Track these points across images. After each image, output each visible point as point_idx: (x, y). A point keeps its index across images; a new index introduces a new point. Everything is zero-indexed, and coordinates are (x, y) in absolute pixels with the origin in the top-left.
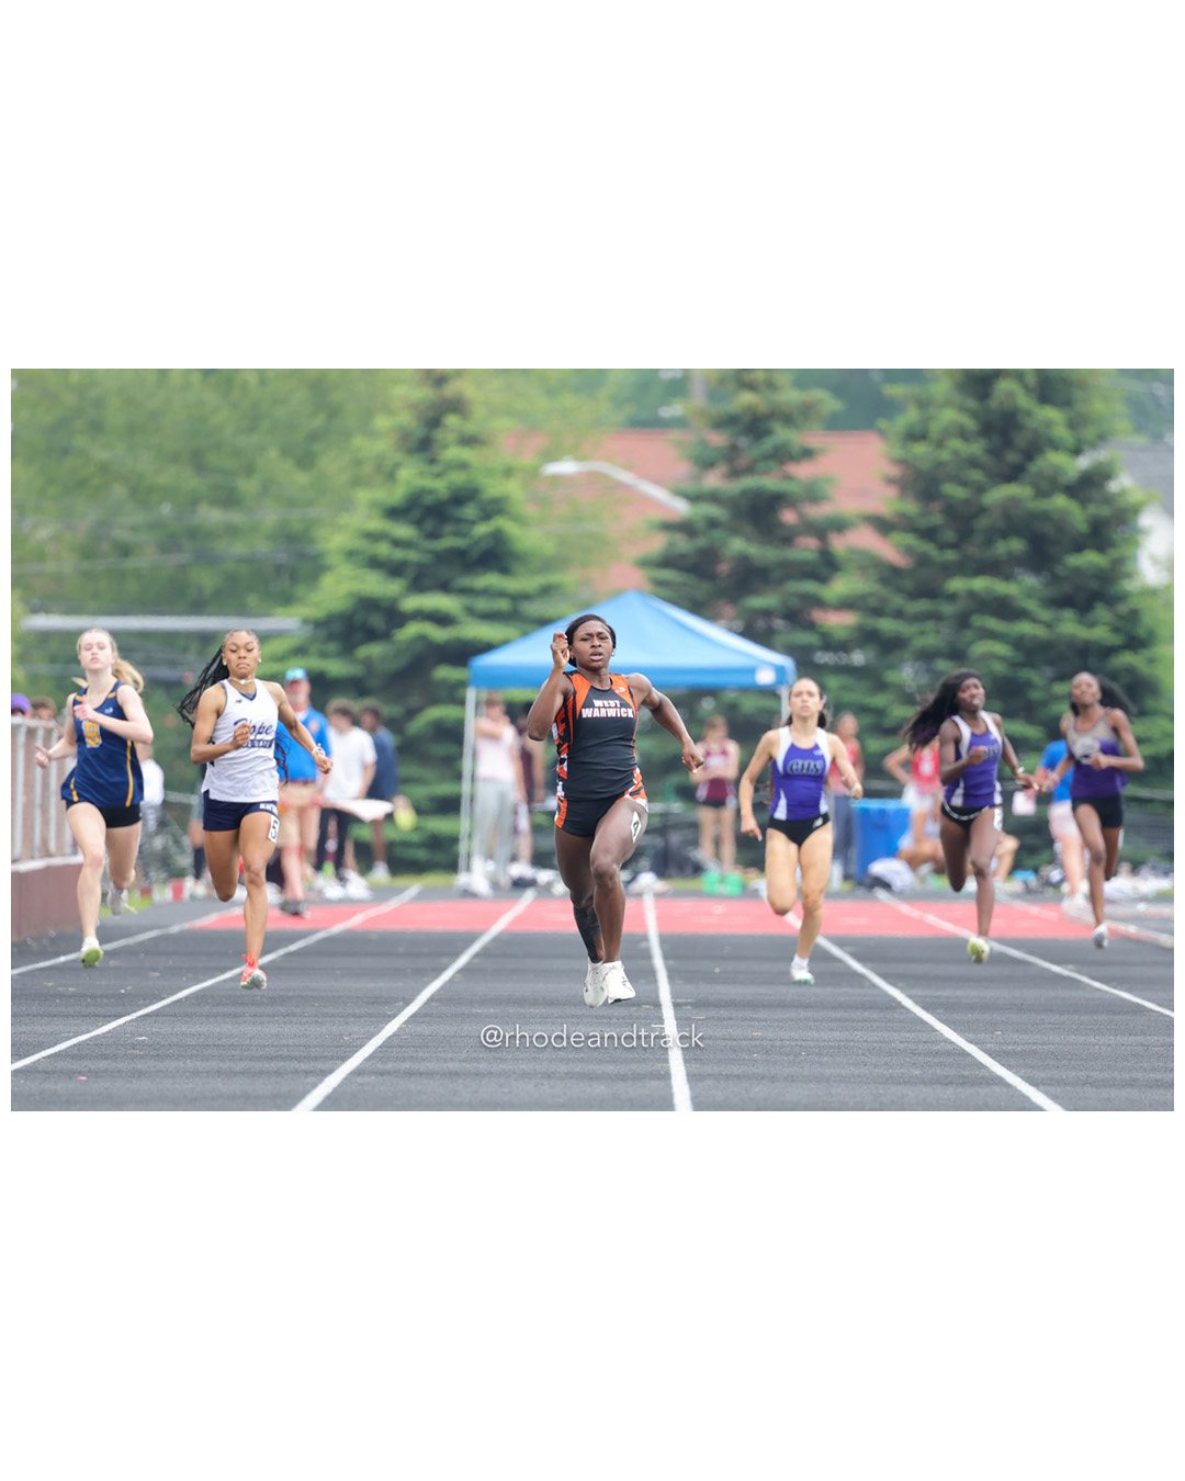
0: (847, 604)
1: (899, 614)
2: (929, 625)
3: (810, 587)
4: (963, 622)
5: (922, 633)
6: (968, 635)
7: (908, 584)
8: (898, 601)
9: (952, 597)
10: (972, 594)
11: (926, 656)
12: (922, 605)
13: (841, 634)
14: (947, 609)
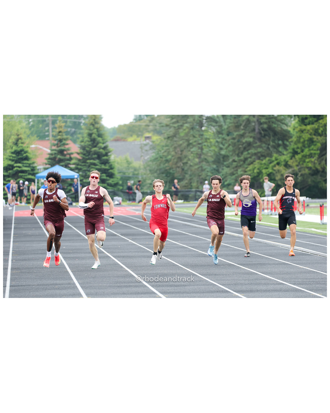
0: (74, 164)
1: (81, 165)
2: (85, 166)
3: (68, 162)
4: (89, 166)
5: (84, 168)
6: (90, 168)
7: (82, 161)
8: (80, 163)
9: (88, 163)
10: (90, 163)
11: (85, 171)
12: (83, 164)
13: (73, 168)
14: (87, 164)
